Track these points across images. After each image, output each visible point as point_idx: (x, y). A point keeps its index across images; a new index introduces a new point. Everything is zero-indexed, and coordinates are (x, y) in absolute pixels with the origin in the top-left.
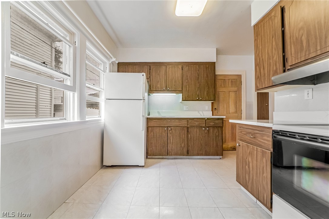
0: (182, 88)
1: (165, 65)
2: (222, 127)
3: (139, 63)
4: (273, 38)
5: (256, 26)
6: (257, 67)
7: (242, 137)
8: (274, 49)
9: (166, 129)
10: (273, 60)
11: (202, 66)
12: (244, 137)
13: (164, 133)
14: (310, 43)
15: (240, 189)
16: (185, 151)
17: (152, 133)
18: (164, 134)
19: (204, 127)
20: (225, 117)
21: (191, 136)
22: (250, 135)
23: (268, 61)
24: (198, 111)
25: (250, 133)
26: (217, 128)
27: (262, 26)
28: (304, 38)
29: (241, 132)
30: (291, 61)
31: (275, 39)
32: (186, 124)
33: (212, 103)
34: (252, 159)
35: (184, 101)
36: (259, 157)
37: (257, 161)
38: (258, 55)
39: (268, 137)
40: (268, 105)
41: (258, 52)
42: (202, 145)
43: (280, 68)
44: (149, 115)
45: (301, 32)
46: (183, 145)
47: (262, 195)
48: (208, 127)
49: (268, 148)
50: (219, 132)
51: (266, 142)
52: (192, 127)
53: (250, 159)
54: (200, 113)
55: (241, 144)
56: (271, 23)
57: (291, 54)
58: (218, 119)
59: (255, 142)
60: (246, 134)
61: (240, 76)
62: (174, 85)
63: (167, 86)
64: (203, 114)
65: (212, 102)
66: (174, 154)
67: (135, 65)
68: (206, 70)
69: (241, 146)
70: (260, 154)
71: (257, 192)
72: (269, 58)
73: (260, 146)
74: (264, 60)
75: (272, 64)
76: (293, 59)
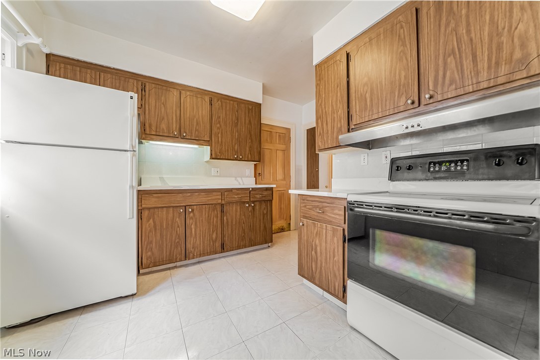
0: (211, 137)
1: (177, 89)
2: (272, 201)
3: (114, 69)
4: (338, 88)
5: (319, 66)
6: (319, 121)
7: (306, 214)
8: (338, 102)
9: (181, 211)
10: (337, 115)
11: (243, 105)
12: (309, 213)
13: (177, 219)
14: (373, 103)
15: (303, 284)
16: (218, 244)
17: (151, 220)
18: (179, 221)
19: (247, 203)
20: (274, 186)
21: (227, 219)
22: (318, 209)
23: (332, 114)
24: (236, 178)
25: (317, 207)
26: (265, 202)
27: (326, 69)
28: (368, 95)
29: (305, 206)
30: (355, 120)
31: (340, 89)
32: (219, 199)
33: (255, 165)
34: (320, 241)
35: (213, 159)
36: (329, 238)
37: (326, 243)
38: (321, 105)
39: (339, 211)
40: (318, 170)
41: (320, 102)
42: (244, 231)
43: (345, 126)
44: (140, 184)
45: (366, 88)
46: (214, 236)
47: (333, 284)
48: (253, 202)
49: (339, 224)
50: (267, 209)
51: (337, 217)
52: (229, 203)
53: (317, 242)
54: (237, 181)
55: (305, 223)
56: (336, 68)
57: (356, 112)
58: (267, 189)
59: (323, 218)
60: (312, 208)
61: (288, 130)
62: (196, 130)
63: (182, 130)
64: (243, 182)
65: (255, 163)
66: (199, 253)
67: (105, 72)
68: (249, 113)
69: (305, 225)
70: (330, 233)
71: (327, 283)
72: (333, 112)
73: (330, 223)
74: (327, 113)
75: (336, 119)
76: (358, 118)
